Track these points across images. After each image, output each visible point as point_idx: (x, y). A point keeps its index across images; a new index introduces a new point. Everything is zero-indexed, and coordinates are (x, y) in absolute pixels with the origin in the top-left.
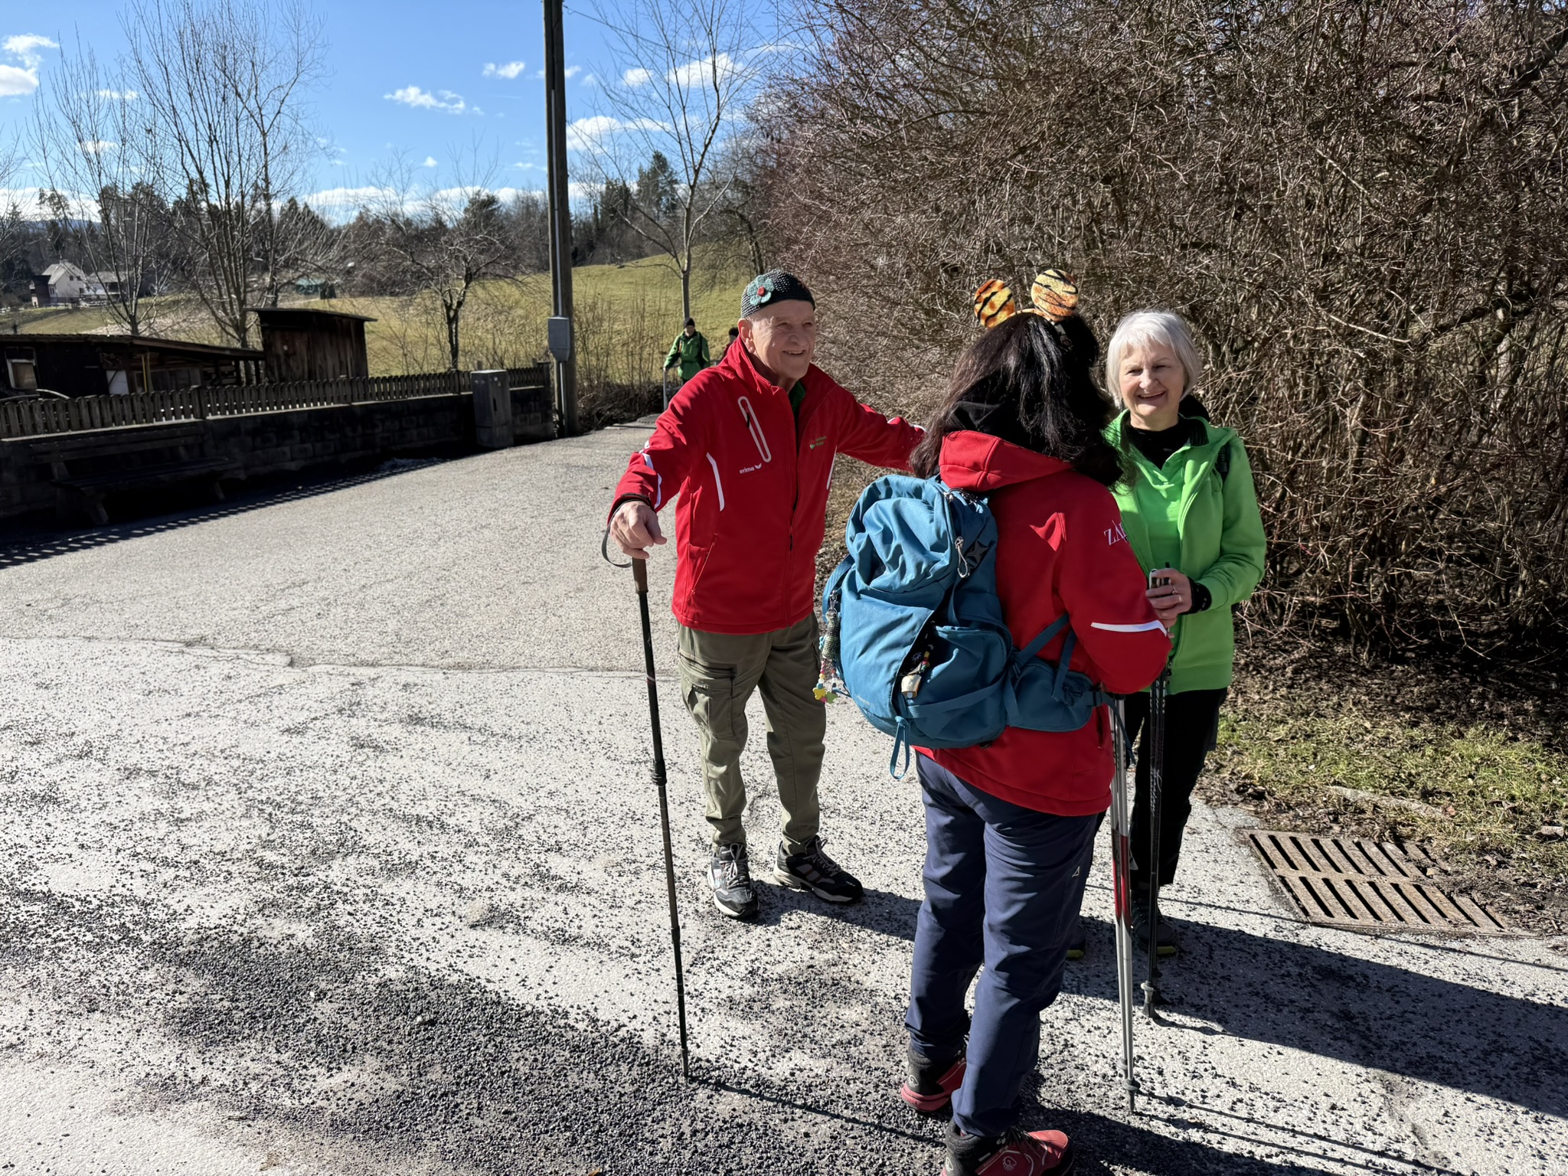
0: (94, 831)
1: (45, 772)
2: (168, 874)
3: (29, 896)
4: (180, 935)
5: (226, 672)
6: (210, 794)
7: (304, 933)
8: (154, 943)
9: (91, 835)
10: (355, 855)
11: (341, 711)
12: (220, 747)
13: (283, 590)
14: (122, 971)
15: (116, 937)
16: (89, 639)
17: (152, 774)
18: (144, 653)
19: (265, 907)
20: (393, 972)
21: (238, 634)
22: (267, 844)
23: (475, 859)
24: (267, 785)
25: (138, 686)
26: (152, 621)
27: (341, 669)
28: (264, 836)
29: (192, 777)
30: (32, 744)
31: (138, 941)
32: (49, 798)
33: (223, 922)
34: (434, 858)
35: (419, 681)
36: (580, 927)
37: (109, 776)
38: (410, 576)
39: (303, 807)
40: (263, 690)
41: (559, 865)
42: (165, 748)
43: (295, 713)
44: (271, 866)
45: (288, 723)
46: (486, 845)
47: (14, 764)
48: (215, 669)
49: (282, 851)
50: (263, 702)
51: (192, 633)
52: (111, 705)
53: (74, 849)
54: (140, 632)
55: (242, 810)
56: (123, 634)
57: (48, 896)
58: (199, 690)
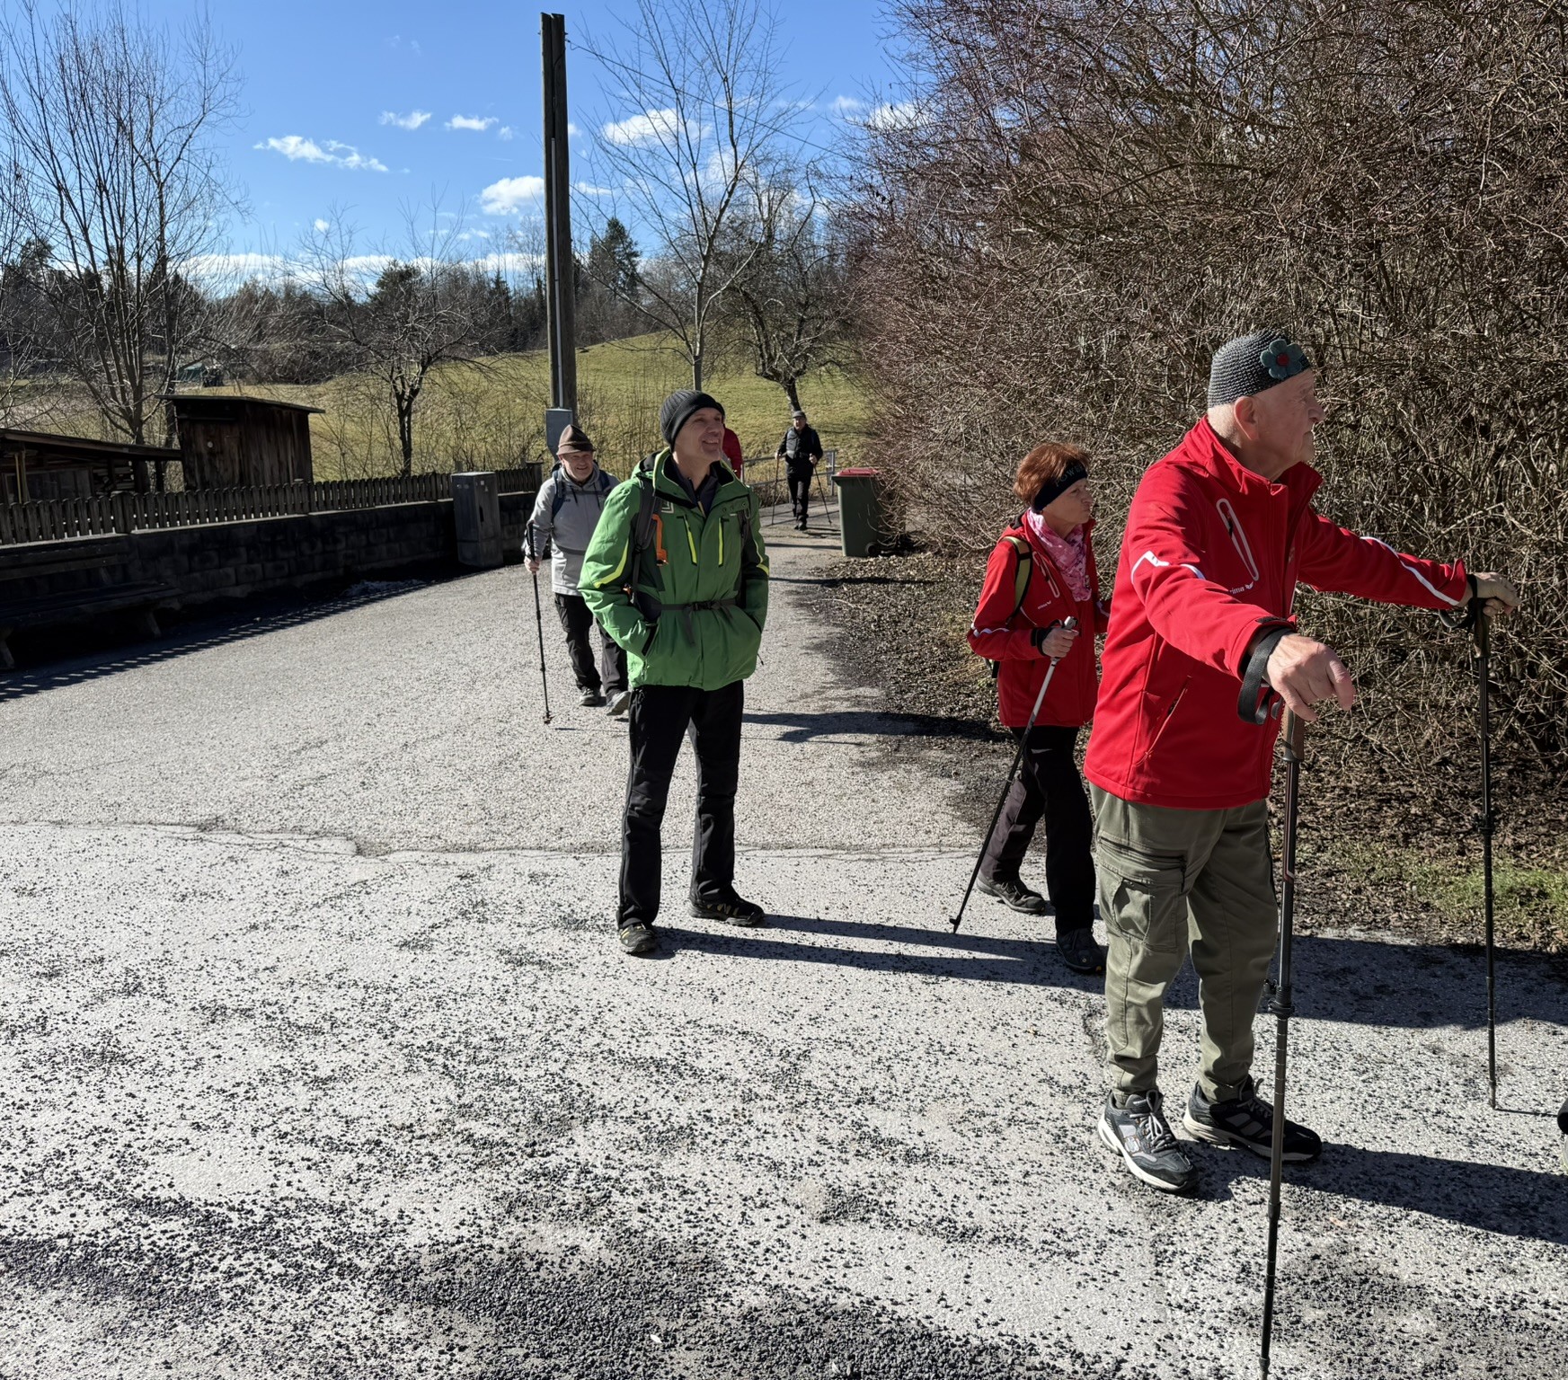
0: (203, 1103)
1: (87, 1016)
2: (345, 1163)
3: (152, 1206)
4: (412, 1256)
5: (276, 865)
6: (344, 1039)
7: (592, 1244)
8: (379, 1272)
9: (205, 1109)
10: (597, 1122)
11: (464, 914)
12: (322, 972)
13: (298, 752)
14: (352, 1319)
15: (320, 1265)
16: (60, 824)
17: (246, 1013)
18: (149, 843)
19: (512, 1205)
20: (751, 1297)
21: (265, 814)
22: (465, 1110)
23: (766, 1118)
24: (418, 1023)
25: (161, 888)
26: (136, 797)
27: (434, 856)
28: (453, 1098)
29: (303, 1015)
30: (50, 976)
31: (354, 1271)
32: (110, 1056)
33: (464, 1231)
34: (709, 1119)
35: (546, 870)
36: (970, 1214)
37: (183, 1019)
38: (458, 730)
39: (485, 1053)
40: (341, 890)
41: (888, 1123)
42: (244, 974)
43: (403, 920)
44: (486, 1143)
45: (398, 934)
46: (770, 1098)
47: (35, 1006)
48: (259, 861)
49: (492, 1119)
50: (350, 906)
51: (202, 813)
52: (136, 917)
53: (185, 1131)
54: (126, 813)
55: (401, 1063)
56: (104, 816)
57: (182, 1207)
58: (252, 892)
